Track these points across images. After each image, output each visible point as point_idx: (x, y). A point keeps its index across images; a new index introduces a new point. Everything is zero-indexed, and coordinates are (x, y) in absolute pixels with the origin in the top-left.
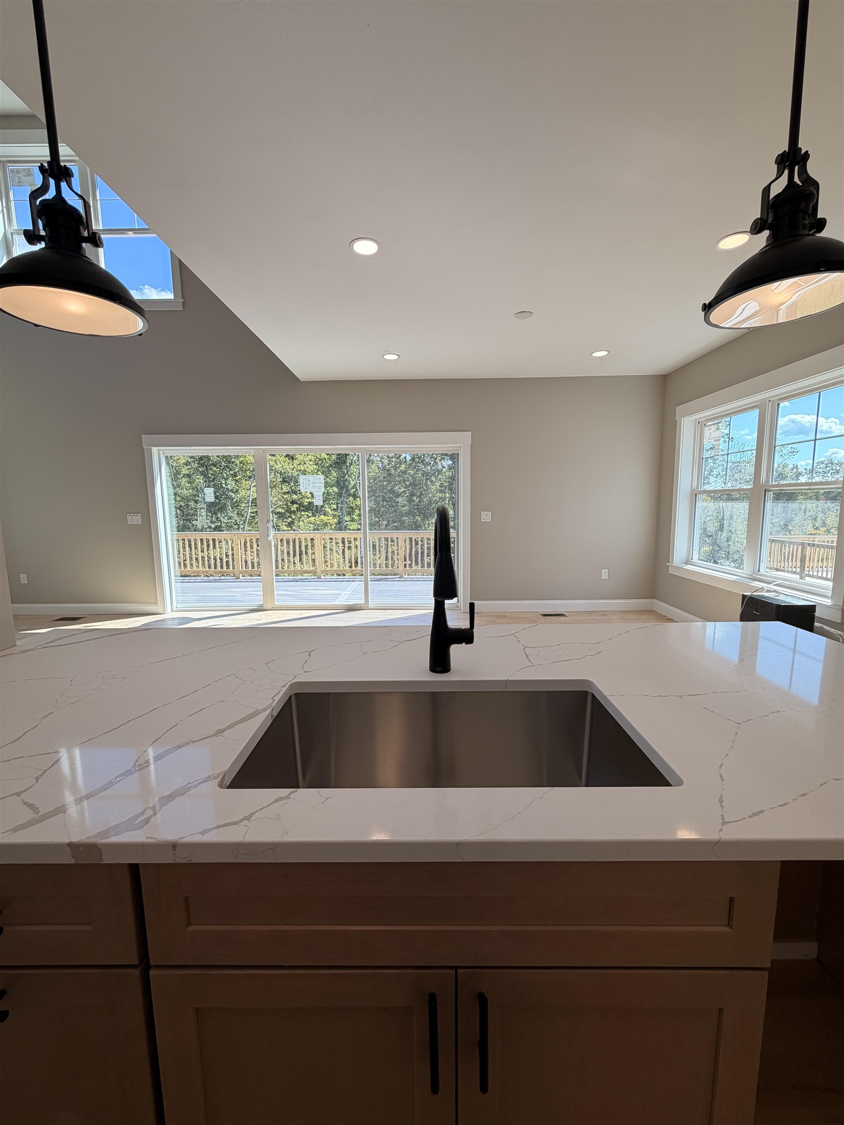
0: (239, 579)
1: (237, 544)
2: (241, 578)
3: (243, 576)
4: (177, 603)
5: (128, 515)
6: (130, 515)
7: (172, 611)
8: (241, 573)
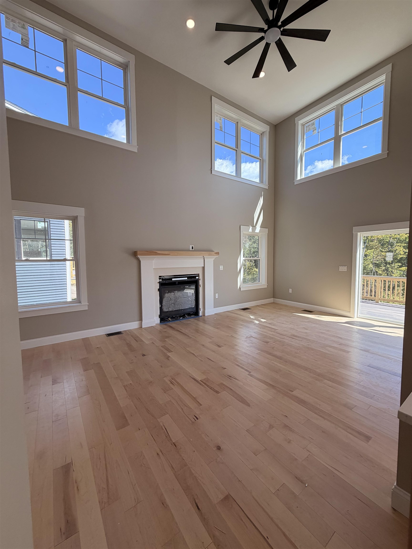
0: (378, 303)
1: (379, 283)
2: (379, 302)
3: (380, 302)
4: (360, 314)
5: (340, 266)
6: (343, 266)
7: (357, 317)
8: (379, 300)
